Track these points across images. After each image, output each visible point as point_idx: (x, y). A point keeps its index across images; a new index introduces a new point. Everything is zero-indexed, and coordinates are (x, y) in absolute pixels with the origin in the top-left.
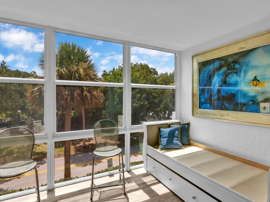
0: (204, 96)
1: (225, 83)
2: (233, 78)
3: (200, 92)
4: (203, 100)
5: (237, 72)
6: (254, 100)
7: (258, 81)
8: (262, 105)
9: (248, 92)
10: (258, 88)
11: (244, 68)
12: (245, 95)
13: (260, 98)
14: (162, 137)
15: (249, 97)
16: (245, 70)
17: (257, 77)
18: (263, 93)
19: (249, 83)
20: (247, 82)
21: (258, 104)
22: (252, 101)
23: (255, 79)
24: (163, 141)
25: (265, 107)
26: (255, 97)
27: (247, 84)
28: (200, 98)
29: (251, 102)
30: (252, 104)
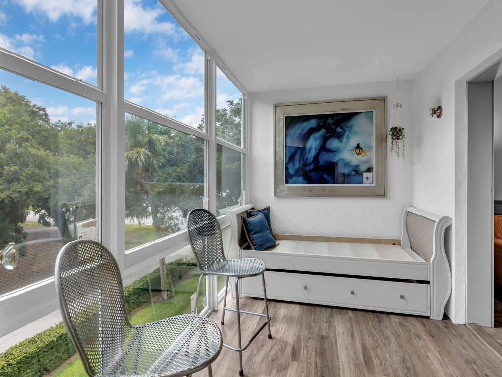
0: (294, 166)
1: (323, 148)
2: (334, 144)
3: (287, 160)
4: (292, 172)
5: (340, 137)
6: (357, 169)
7: (361, 149)
8: (365, 175)
9: (351, 161)
10: (361, 157)
11: (347, 133)
12: (347, 164)
13: (363, 168)
14: (252, 233)
15: (351, 166)
16: (347, 135)
17: (360, 144)
18: (366, 162)
19: (352, 151)
20: (350, 150)
21: (362, 174)
22: (355, 171)
23: (358, 146)
24: (257, 239)
25: (367, 178)
26: (357, 166)
27: (350, 151)
28: (287, 169)
29: (354, 173)
30: (355, 175)
